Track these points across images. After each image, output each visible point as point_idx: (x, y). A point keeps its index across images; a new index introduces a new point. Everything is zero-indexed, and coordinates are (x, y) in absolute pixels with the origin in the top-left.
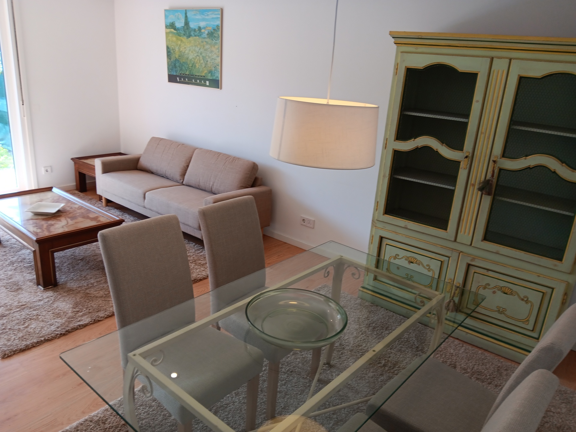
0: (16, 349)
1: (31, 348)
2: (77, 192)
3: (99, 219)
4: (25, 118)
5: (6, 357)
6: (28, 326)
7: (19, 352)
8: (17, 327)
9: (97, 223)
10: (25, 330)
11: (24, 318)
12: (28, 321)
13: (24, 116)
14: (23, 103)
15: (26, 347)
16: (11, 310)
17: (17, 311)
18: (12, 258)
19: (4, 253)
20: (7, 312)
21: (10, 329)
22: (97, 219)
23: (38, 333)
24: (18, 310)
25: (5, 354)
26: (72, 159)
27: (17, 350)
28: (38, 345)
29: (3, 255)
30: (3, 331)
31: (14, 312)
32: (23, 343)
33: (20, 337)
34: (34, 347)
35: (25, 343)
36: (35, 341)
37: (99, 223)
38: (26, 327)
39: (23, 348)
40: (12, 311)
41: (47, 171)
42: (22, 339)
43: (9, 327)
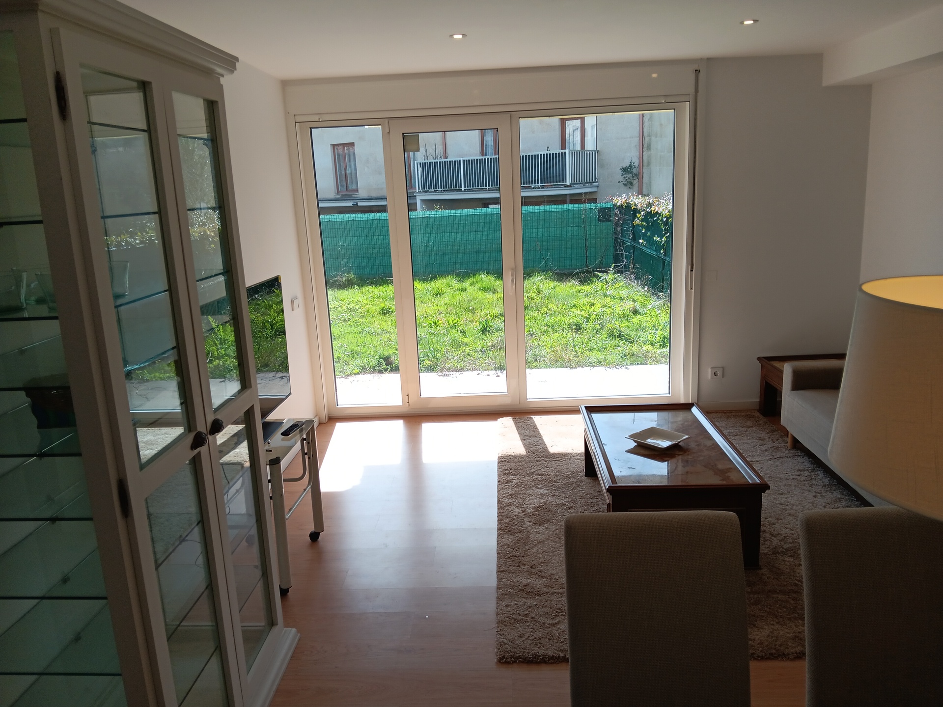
0: (519, 656)
1: (540, 663)
2: (758, 414)
3: (729, 474)
4: (693, 290)
5: (503, 663)
6: (558, 623)
7: (523, 662)
8: (542, 620)
9: (721, 480)
10: (550, 629)
11: (560, 609)
12: (562, 615)
13: (691, 288)
14: (692, 268)
15: (535, 658)
16: (551, 588)
17: (558, 593)
18: (603, 504)
19: (596, 494)
20: (545, 590)
21: (533, 618)
22: (727, 473)
23: (561, 642)
24: (561, 591)
25: (504, 657)
26: (759, 359)
27: (520, 658)
28: (552, 663)
29: (594, 497)
30: (524, 618)
31: (553, 593)
32: (533, 650)
33: (535, 638)
34: (545, 663)
35: (536, 650)
36: (550, 653)
37: (724, 483)
38: (554, 625)
39: (530, 658)
40: (552, 590)
41: (715, 374)
42: (538, 642)
43: (533, 615)
